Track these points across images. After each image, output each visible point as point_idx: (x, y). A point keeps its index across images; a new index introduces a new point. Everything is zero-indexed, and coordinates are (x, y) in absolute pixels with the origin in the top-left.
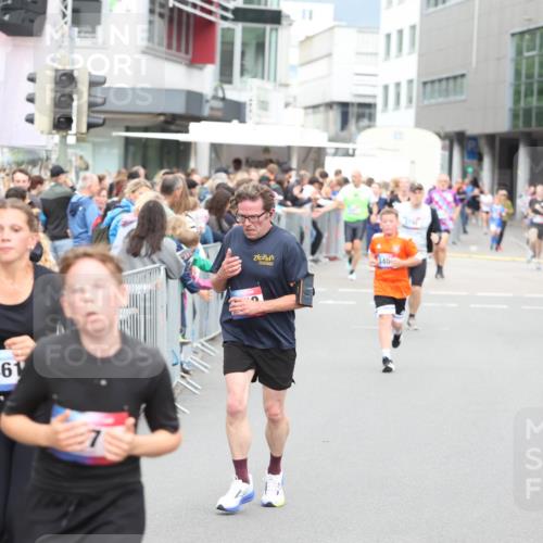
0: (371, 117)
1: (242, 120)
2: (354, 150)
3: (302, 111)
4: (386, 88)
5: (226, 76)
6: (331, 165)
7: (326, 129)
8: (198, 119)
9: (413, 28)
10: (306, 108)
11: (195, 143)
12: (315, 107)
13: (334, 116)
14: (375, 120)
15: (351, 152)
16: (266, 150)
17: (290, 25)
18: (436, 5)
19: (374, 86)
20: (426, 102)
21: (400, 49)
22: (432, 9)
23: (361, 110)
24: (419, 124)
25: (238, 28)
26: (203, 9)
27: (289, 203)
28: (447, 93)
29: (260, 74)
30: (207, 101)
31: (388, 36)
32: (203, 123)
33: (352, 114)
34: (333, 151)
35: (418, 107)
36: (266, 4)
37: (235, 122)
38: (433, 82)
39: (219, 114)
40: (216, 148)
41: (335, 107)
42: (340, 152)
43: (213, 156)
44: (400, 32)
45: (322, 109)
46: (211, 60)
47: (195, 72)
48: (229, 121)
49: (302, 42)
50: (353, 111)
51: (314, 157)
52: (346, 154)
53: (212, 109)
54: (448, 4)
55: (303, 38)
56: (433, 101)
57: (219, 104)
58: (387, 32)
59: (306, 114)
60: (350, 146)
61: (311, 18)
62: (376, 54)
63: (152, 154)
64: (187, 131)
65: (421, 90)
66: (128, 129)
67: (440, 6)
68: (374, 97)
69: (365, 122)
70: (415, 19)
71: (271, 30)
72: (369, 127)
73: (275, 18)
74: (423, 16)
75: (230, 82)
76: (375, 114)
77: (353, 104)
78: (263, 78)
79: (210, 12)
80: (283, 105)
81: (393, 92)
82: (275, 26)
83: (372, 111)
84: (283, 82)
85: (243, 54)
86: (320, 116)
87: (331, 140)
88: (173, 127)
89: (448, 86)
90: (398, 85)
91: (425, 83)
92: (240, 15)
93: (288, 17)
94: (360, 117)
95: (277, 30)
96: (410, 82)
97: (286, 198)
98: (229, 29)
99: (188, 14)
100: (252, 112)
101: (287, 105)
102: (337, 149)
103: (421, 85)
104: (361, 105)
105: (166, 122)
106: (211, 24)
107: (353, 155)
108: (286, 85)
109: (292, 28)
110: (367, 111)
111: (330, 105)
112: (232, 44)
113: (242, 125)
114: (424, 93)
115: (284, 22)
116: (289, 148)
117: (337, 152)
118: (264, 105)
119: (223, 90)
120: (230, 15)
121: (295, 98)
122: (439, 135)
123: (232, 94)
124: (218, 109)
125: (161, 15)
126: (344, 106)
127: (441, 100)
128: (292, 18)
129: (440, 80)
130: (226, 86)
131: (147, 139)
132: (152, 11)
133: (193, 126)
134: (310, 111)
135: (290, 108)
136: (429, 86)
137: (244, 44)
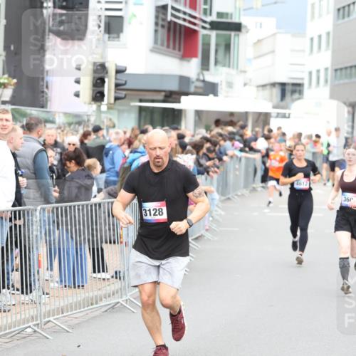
0: (301, 92)
1: (216, 94)
2: (289, 114)
3: (255, 89)
4: (310, 73)
5: (205, 65)
6: (274, 124)
7: (271, 100)
8: (187, 94)
9: (328, 34)
10: (258, 87)
11: (185, 110)
12: (264, 86)
13: (276, 92)
14: (303, 94)
15: (287, 115)
16: (232, 114)
17: (247, 32)
18: (343, 18)
19: (303, 72)
20: (337, 82)
21: (320, 47)
22: (341, 21)
23: (294, 88)
24: (332, 96)
25: (213, 34)
26: (190, 22)
27: (247, 149)
28: (351, 76)
29: (227, 64)
30: (193, 82)
31: (312, 39)
32: (190, 97)
33: (288, 90)
34: (275, 115)
35: (331, 85)
36: (231, 18)
37: (211, 96)
38: (341, 69)
39: (200, 91)
40: (199, 113)
41: (277, 86)
42: (280, 115)
43: (197, 118)
44: (320, 37)
45: (268, 87)
46: (196, 56)
47: (185, 64)
48: (208, 95)
49: (255, 44)
50: (289, 88)
51: (263, 118)
52: (284, 116)
53: (196, 87)
54: (351, 18)
55: (256, 41)
56: (342, 82)
57: (200, 84)
58: (311, 37)
59: (258, 90)
60: (286, 111)
61: (261, 27)
62: (303, 51)
63: (157, 117)
64: (179, 102)
65: (334, 74)
66: (141, 101)
67: (346, 19)
68: (302, 79)
69: (296, 96)
70: (330, 28)
71: (235, 35)
72: (299, 99)
73: (237, 27)
74: (335, 26)
75: (208, 70)
76: (303, 91)
77: (288, 84)
78: (229, 66)
79: (195, 24)
80: (243, 85)
81: (315, 76)
82: (237, 33)
83: (301, 88)
84: (243, 69)
85: (216, 51)
86: (267, 92)
87: (274, 107)
88: (170, 100)
89: (351, 71)
90: (318, 71)
91: (336, 70)
92: (215, 26)
93: (246, 27)
94: (293, 92)
95: (238, 35)
96: (326, 69)
97: (245, 146)
98: (207, 35)
99: (180, 25)
100: (222, 89)
101: (245, 85)
102: (278, 114)
103: (334, 72)
104: (294, 85)
105: (166, 96)
106: (195, 32)
107: (289, 117)
108: (245, 72)
109: (248, 34)
110: (298, 88)
111: (273, 85)
112: (209, 45)
113: (216, 98)
114: (336, 76)
115: (243, 30)
116: (247, 113)
117: (278, 115)
118: (230, 85)
119: (203, 75)
120: (207, 26)
121: (250, 80)
122: (345, 103)
123: (209, 77)
124: (200, 88)
125: (163, 26)
126: (283, 85)
127: (346, 81)
128: (249, 28)
129: (346, 68)
130: (205, 73)
131: (154, 108)
132: (156, 24)
133: (183, 98)
134: (261, 88)
135: (247, 87)
136: (339, 72)
137: (217, 45)
